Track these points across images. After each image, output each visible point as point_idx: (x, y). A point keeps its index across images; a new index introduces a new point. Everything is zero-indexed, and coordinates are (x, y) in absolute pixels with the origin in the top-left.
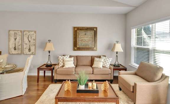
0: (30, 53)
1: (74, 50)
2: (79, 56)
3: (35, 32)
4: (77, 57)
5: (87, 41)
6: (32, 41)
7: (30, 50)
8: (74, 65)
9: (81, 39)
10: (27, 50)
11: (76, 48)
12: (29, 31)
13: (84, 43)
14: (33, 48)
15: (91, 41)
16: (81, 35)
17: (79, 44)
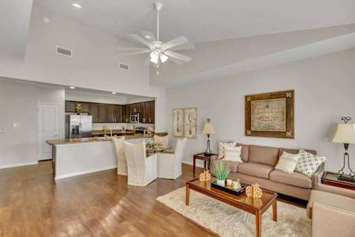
0: (191, 136)
1: (247, 135)
2: (253, 146)
3: (196, 109)
4: (250, 147)
5: (270, 118)
6: (193, 121)
7: (190, 132)
8: (242, 159)
9: (258, 116)
10: (188, 133)
11: (249, 132)
12: (190, 109)
13: (265, 122)
14: (193, 130)
15: (279, 119)
16: (259, 109)
17: (256, 125)
